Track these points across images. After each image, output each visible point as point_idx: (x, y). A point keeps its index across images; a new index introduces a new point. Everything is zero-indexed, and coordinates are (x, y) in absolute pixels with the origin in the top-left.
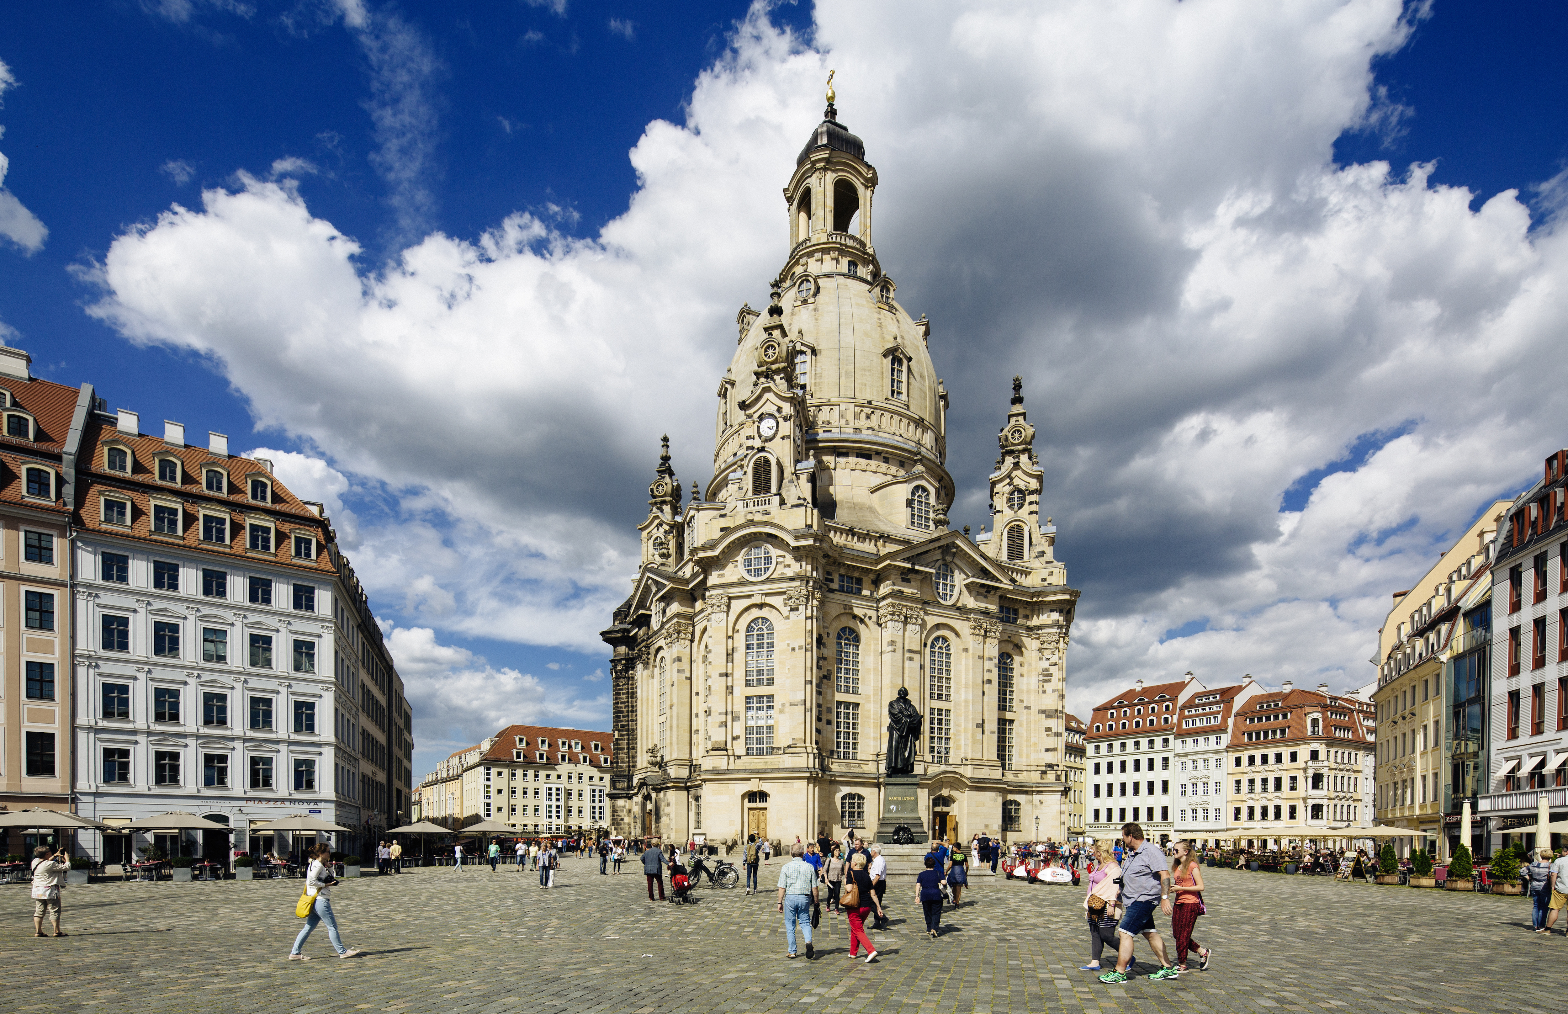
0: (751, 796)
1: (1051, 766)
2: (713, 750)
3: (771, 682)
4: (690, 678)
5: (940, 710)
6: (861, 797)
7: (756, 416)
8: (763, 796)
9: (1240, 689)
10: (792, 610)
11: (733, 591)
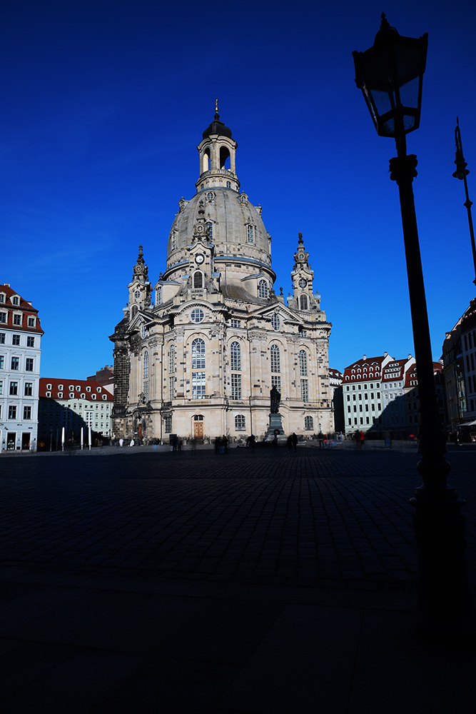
0: (196, 417)
1: (325, 400)
2: (178, 396)
3: (203, 367)
4: (161, 362)
5: (276, 377)
6: (243, 417)
7: (194, 254)
8: (201, 417)
9: (407, 360)
10: (213, 336)
11: (186, 327)
